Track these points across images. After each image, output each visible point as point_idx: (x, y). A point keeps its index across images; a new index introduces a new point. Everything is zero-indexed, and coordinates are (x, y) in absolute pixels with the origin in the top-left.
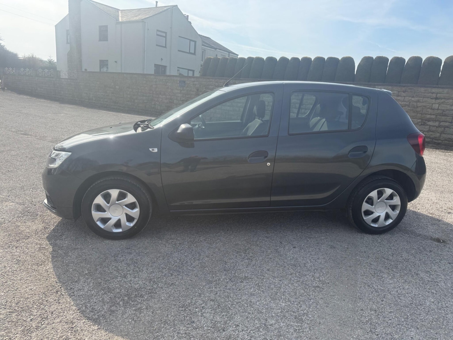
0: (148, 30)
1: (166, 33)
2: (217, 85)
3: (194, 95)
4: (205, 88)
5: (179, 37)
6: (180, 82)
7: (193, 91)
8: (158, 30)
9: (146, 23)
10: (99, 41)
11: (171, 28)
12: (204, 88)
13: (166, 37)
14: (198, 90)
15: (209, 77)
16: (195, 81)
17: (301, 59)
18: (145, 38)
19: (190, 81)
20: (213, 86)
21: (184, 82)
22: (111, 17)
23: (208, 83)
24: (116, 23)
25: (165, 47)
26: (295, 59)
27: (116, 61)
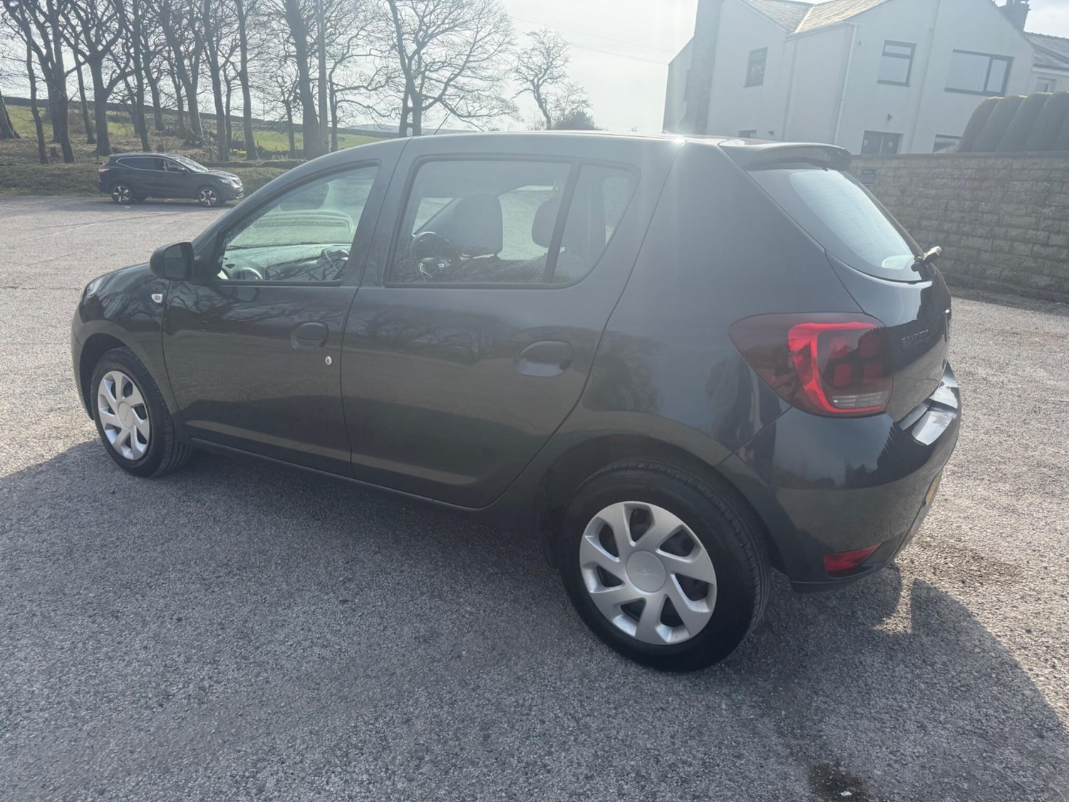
0: (860, 43)
1: (913, 46)
4: (923, 187)
5: (955, 51)
6: (862, 173)
8: (887, 42)
9: (855, 29)
10: (744, 87)
11: (931, 30)
13: (911, 57)
18: (847, 65)
20: (945, 180)
21: (873, 171)
22: (777, 25)
23: (934, 170)
24: (787, 38)
25: (907, 84)
27: (771, 130)
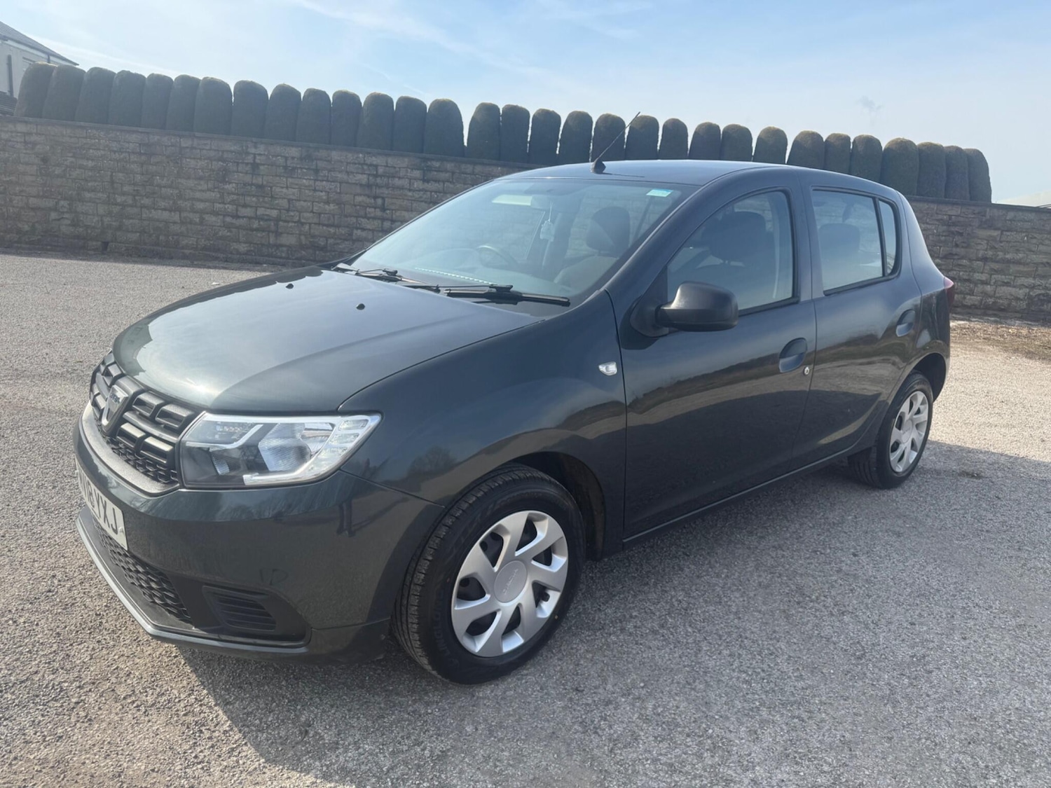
2: (115, 149)
3: (32, 175)
7: (27, 164)
12: (71, 155)
14: (45, 160)
15: (82, 124)
16: (30, 134)
17: (334, 95)
19: (12, 132)
26: (317, 96)
